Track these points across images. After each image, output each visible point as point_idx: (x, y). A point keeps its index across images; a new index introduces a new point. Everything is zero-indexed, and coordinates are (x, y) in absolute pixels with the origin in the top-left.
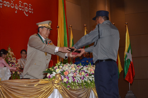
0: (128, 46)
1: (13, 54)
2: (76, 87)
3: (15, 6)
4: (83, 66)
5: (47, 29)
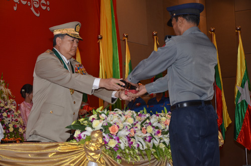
0: (243, 75)
1: (10, 93)
2: (136, 157)
4: (151, 115)
5: (71, 39)
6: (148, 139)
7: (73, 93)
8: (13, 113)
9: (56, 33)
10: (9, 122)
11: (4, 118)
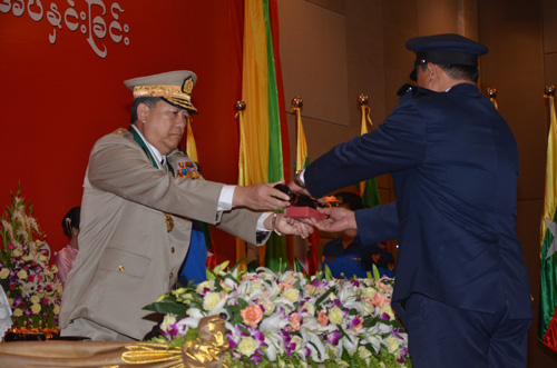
1: (36, 227)
3: (49, 13)
5: (172, 109)
6: (331, 337)
8: (42, 271)
9: (139, 92)
10: (31, 292)
11: (20, 281)
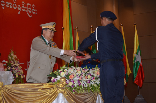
0: (137, 48)
1: (16, 58)
2: (82, 91)
3: (18, 7)
4: (90, 69)
5: (51, 31)
6: (88, 82)
7: (51, 58)
8: (18, 67)
9: (43, 27)
10: (16, 72)
11: (13, 70)
